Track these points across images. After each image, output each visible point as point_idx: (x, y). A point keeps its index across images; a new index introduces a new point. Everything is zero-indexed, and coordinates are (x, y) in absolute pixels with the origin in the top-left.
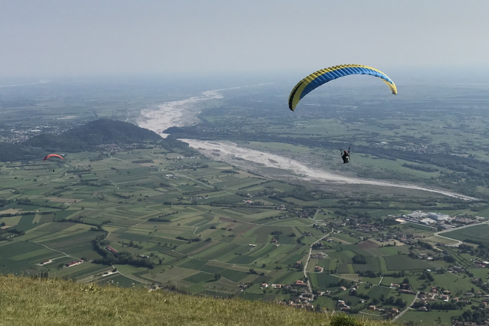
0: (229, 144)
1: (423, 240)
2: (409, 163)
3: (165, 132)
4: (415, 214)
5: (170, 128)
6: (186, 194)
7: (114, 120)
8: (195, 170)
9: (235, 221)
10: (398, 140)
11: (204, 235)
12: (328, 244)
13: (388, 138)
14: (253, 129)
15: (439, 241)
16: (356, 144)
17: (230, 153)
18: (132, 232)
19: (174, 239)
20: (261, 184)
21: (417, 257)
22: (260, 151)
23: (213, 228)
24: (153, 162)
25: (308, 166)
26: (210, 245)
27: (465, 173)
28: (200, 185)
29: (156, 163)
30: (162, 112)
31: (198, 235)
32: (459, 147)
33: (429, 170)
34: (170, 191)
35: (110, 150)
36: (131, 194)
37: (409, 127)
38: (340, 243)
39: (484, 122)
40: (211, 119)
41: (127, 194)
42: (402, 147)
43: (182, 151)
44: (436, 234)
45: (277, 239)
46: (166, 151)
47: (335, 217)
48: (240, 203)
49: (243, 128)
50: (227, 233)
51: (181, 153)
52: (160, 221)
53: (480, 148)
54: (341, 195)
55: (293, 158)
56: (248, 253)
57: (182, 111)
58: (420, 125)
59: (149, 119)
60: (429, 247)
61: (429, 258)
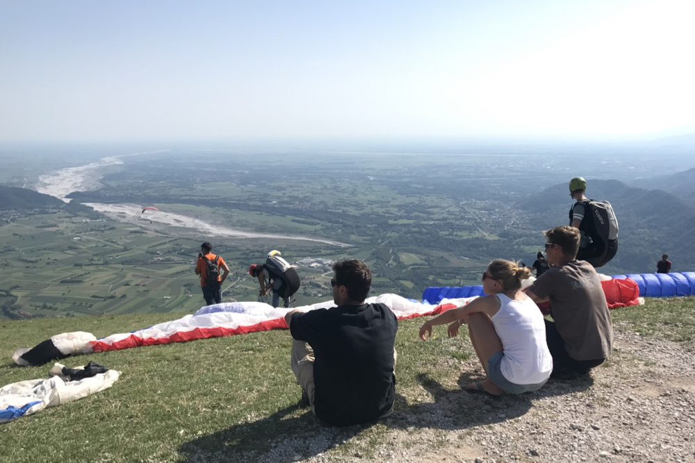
0: (134, 207)
1: (313, 281)
2: (296, 218)
3: (67, 197)
4: (305, 260)
5: (72, 193)
6: (97, 255)
7: (10, 186)
8: (102, 231)
9: (148, 277)
10: (286, 199)
11: (119, 292)
12: (236, 291)
13: (278, 198)
14: (155, 192)
15: (326, 281)
16: (252, 203)
17: (135, 215)
18: (43, 295)
19: (89, 298)
20: (169, 242)
21: (310, 295)
22: (165, 211)
23: (127, 285)
24: (58, 226)
25: (211, 224)
26: (125, 300)
27: (341, 225)
28: (109, 245)
29: (62, 227)
30: (62, 178)
31: (112, 293)
32: (334, 204)
33: (312, 224)
34: (79, 253)
35: (10, 216)
36: (39, 258)
37: (293, 189)
38: (246, 289)
39: (351, 184)
40: (113, 184)
41: (34, 259)
42: (290, 206)
43: (87, 214)
44: (323, 275)
45: (189, 289)
46: (70, 215)
47: (240, 266)
48: (150, 260)
49: (146, 191)
50: (141, 289)
51: (87, 217)
52: (71, 282)
53: (350, 205)
54: (243, 248)
55: (197, 217)
56: (164, 305)
57: (83, 177)
58: (302, 187)
59: (49, 184)
60: (319, 286)
61: (320, 295)
